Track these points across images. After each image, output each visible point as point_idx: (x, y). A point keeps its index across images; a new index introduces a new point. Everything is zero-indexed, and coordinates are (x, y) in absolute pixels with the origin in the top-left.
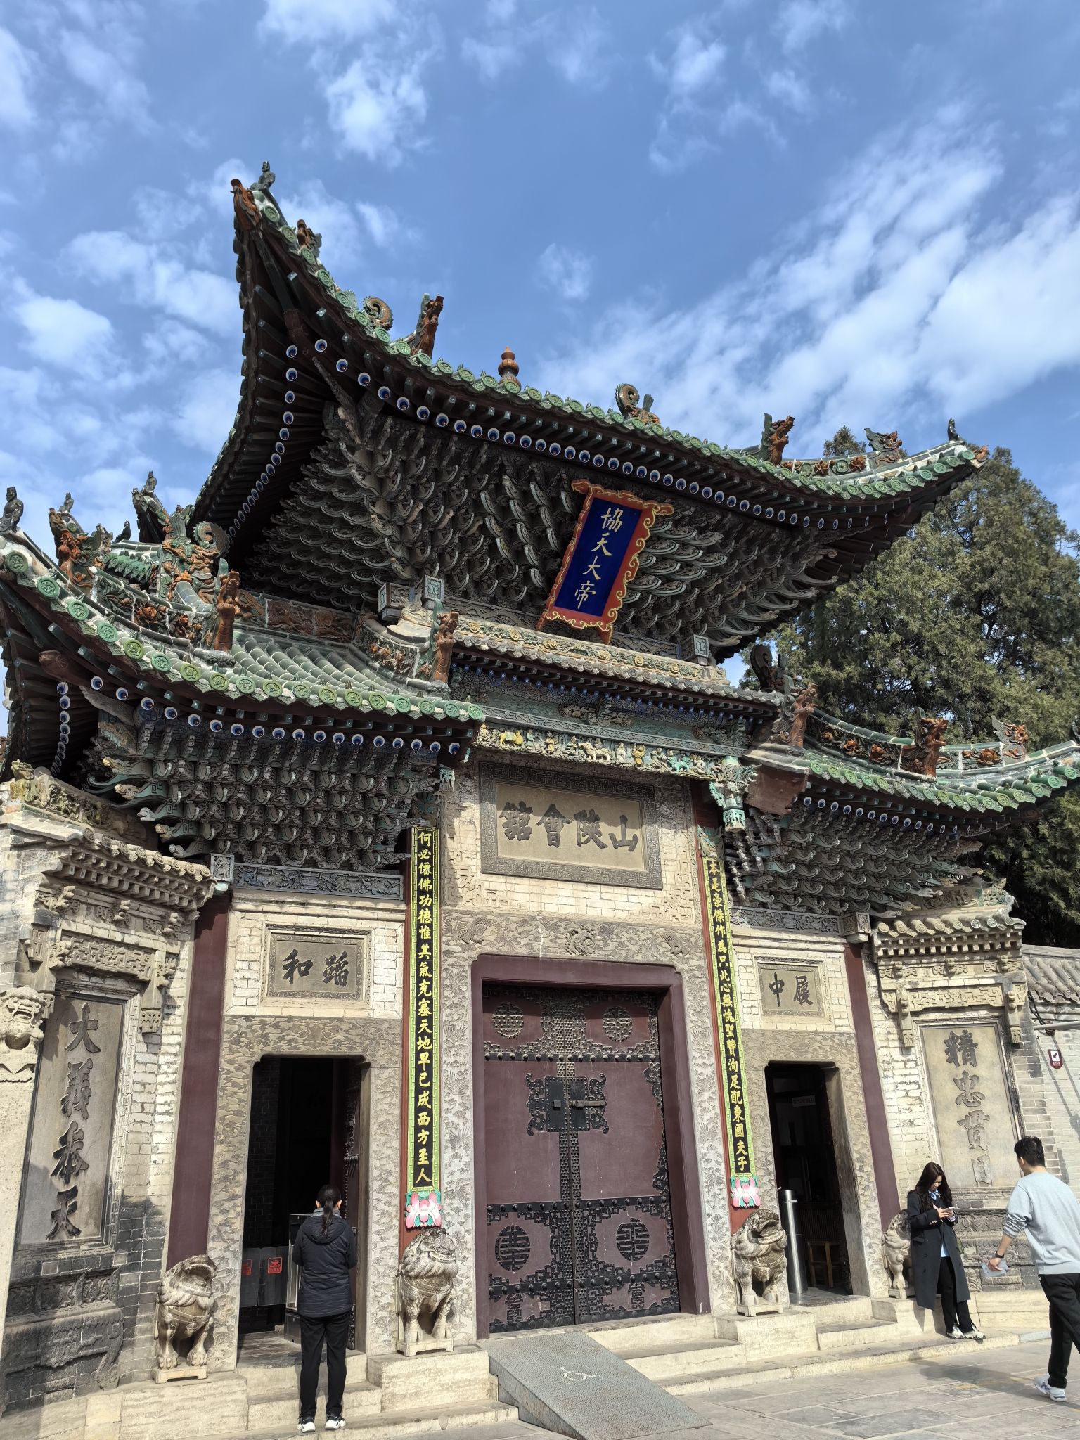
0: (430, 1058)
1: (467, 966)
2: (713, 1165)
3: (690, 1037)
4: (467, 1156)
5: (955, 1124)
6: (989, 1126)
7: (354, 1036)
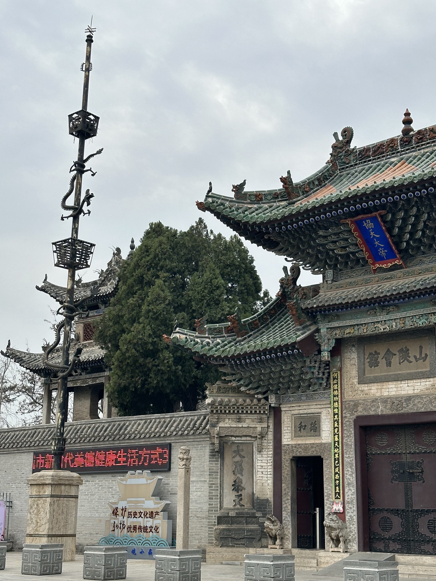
0: (339, 456)
1: (352, 421)
4: (354, 490)
7: (317, 449)
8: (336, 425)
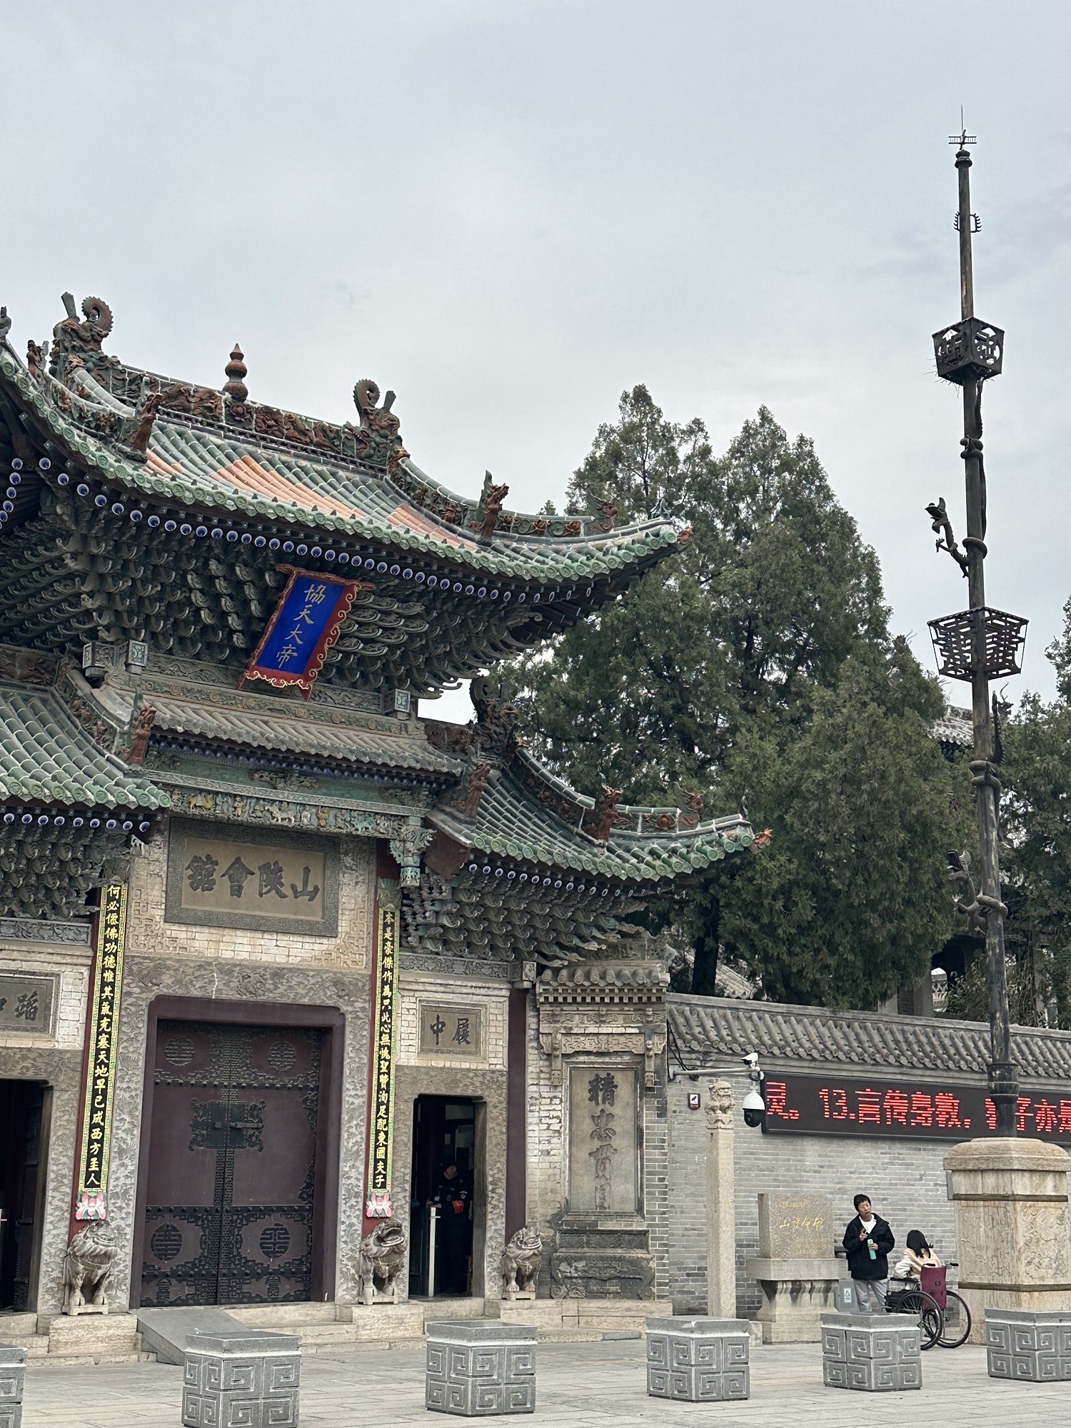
0: (106, 1084)
1: (144, 1005)
2: (352, 1181)
3: (347, 1071)
4: (132, 1165)
5: (587, 1156)
6: (616, 1159)
7: (40, 1063)
8: (105, 1010)
